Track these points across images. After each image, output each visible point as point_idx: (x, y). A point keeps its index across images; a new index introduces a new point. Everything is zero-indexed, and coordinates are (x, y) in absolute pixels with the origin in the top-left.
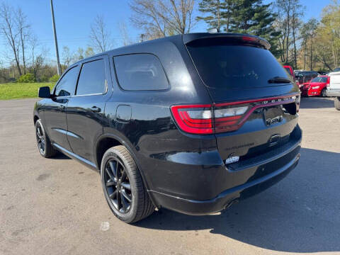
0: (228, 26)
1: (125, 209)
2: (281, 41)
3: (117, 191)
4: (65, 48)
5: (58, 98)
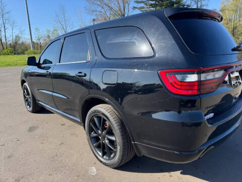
1: (109, 157)
3: (101, 141)
4: (36, 29)
5: (43, 66)
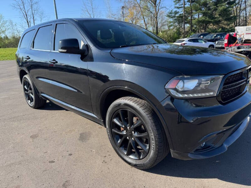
2: (235, 9)
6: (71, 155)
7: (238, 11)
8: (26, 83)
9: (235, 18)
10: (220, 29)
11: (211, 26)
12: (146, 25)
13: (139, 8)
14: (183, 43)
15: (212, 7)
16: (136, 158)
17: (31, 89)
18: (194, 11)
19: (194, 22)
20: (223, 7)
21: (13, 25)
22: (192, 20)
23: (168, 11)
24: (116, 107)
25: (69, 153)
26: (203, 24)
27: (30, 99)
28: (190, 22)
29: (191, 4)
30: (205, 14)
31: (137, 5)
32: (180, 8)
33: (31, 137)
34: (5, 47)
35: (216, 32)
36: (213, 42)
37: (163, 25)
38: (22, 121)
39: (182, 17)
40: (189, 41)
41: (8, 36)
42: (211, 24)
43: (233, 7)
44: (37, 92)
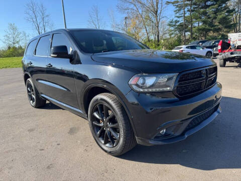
0: (191, 7)
2: (234, 17)
6: (58, 145)
7: (238, 19)
8: (29, 86)
9: (235, 25)
10: (220, 37)
11: (211, 34)
12: (148, 34)
13: (141, 18)
14: (181, 49)
15: (212, 16)
16: (111, 146)
17: (33, 91)
18: (194, 20)
19: (194, 30)
20: (222, 15)
21: (26, 36)
22: (192, 28)
23: (169, 20)
24: (95, 102)
25: (58, 143)
26: (204, 31)
27: (32, 99)
28: (190, 30)
29: (190, 14)
30: (205, 22)
31: (139, 16)
32: (180, 17)
33: (29, 130)
34: (19, 56)
35: (216, 39)
36: (211, 48)
37: (164, 34)
38: (23, 118)
39: (182, 26)
40: (187, 48)
41: (22, 46)
42: (211, 32)
43: (232, 15)
44: (37, 94)
